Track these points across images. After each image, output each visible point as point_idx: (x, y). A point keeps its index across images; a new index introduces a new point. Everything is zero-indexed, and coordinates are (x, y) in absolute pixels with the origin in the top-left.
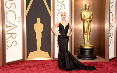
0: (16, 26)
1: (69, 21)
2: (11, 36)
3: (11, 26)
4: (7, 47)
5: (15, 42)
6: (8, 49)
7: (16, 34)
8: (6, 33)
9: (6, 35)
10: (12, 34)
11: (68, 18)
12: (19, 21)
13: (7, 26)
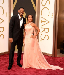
1: (53, 16)
11: (53, 14)
12: (7, 16)
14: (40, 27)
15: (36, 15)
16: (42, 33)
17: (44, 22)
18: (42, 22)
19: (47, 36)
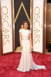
0: (9, 31)
1: (42, 27)
3: (5, 31)
4: (3, 44)
5: (8, 41)
7: (8, 35)
8: (3, 35)
10: (6, 36)
11: (42, 25)
12: (10, 28)
13: (3, 31)
14: (34, 34)
15: (31, 26)
16: (35, 38)
17: (36, 31)
18: (35, 31)
19: (38, 40)
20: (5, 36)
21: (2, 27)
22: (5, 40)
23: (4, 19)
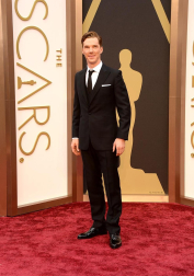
0: (49, 83)
2: (34, 116)
3: (32, 83)
4: (19, 155)
5: (44, 138)
6: (22, 160)
7: (48, 108)
8: (17, 106)
9: (18, 113)
10: (34, 109)
12: (59, 65)
13: (20, 83)
14: (189, 103)
20: (31, 113)
21: (16, 60)
22: (27, 135)
23: (25, 16)
